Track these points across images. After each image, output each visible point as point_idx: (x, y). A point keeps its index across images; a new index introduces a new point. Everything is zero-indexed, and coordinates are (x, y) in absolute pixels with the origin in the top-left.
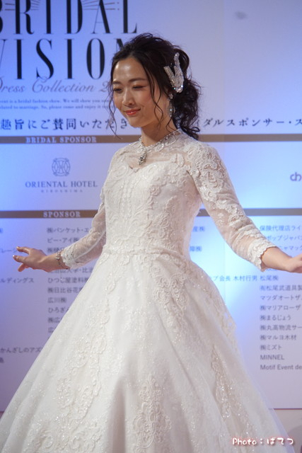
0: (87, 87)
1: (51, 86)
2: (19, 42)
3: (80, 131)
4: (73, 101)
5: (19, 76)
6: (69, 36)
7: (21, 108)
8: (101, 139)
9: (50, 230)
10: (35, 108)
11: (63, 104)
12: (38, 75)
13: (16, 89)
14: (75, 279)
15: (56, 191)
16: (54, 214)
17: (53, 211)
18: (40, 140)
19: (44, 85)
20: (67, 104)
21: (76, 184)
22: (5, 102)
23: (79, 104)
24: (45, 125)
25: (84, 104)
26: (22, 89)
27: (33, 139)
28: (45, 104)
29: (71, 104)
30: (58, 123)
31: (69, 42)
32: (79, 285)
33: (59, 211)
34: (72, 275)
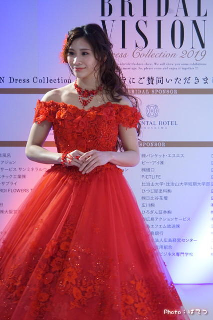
0: (171, 54)
1: (146, 54)
2: (124, 22)
3: (165, 86)
4: (161, 64)
5: (124, 46)
6: (159, 18)
7: (124, 69)
8: (181, 91)
10: (134, 69)
11: (154, 66)
12: (137, 46)
13: (121, 56)
14: (161, 190)
15: (149, 128)
16: (147, 144)
17: (146, 142)
18: (138, 92)
19: (141, 52)
20: (157, 66)
21: (163, 123)
23: (166, 66)
24: (141, 82)
25: (169, 67)
26: (125, 56)
28: (141, 66)
29: (159, 66)
30: (150, 80)
31: (159, 22)
32: (164, 194)
33: (150, 142)
34: (159, 187)
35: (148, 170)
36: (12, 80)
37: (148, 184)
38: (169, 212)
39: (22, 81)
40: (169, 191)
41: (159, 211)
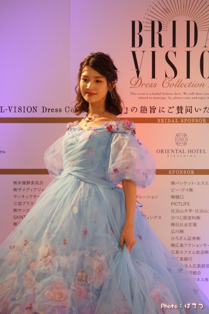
0: (200, 84)
1: (175, 84)
2: (154, 53)
3: (194, 115)
4: (190, 94)
5: (154, 77)
6: (188, 49)
7: (154, 98)
9: (173, 183)
10: (164, 98)
11: (183, 96)
12: (166, 76)
13: (151, 86)
14: (190, 217)
15: (178, 156)
16: (176, 172)
17: (175, 170)
18: (167, 121)
19: (170, 82)
20: (186, 96)
21: (191, 151)
22: (143, 94)
23: (195, 96)
24: (170, 111)
25: (198, 96)
26: (155, 86)
27: (162, 120)
28: (170, 96)
29: (188, 96)
30: (180, 109)
31: (188, 53)
32: (193, 221)
33: (179, 170)
34: (188, 214)
35: (178, 197)
36: (45, 110)
37: (178, 211)
38: (198, 238)
39: (55, 110)
40: (198, 218)
41: (188, 237)
